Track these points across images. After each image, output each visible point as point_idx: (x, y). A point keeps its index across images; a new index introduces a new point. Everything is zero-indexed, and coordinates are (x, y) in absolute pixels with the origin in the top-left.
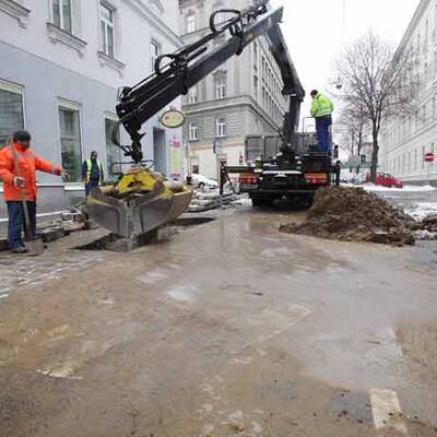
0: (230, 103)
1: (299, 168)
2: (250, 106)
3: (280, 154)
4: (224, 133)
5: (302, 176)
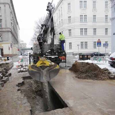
0: (4, 30)
1: (57, 55)
2: (11, 32)
3: (50, 51)
4: (2, 40)
5: (58, 57)
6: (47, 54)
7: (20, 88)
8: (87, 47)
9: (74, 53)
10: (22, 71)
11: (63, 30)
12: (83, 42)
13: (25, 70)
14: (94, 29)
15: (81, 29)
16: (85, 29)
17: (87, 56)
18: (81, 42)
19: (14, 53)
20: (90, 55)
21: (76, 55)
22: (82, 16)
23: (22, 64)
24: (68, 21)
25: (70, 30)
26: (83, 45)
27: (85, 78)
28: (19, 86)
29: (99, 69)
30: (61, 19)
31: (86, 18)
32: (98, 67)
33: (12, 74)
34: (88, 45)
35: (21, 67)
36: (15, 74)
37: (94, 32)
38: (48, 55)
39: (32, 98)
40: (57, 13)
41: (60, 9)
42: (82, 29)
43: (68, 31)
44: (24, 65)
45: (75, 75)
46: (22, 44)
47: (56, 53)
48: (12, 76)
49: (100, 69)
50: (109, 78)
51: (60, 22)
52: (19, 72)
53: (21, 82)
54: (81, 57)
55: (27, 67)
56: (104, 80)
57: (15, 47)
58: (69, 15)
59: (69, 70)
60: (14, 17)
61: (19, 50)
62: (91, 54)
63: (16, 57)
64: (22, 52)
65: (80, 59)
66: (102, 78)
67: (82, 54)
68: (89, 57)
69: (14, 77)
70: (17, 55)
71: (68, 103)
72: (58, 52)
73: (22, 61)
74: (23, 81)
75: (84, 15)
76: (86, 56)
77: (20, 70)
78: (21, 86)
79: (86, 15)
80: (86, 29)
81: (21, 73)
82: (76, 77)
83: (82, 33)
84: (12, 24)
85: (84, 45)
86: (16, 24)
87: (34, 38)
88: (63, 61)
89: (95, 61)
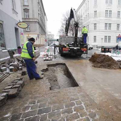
2: (38, 22)
4: (29, 30)
5: (80, 49)
6: (70, 45)
7: (44, 73)
8: (110, 41)
9: (98, 46)
10: (48, 60)
11: (88, 24)
12: (107, 36)
13: (50, 58)
14: (118, 24)
15: (105, 24)
16: (109, 24)
17: (109, 49)
18: (105, 36)
19: (41, 44)
20: (111, 49)
21: (99, 48)
22: (108, 11)
23: (47, 54)
24: (94, 15)
25: (95, 24)
26: (106, 39)
27: (100, 67)
28: (43, 72)
29: (112, 61)
30: (87, 13)
31: (111, 14)
32: (112, 59)
33: (38, 62)
34: (111, 39)
35: (46, 56)
36: (40, 62)
37: (117, 27)
38: (71, 47)
39: (53, 80)
40: (84, 7)
41: (87, 2)
42: (107, 24)
43: (94, 25)
44: (49, 54)
45: (92, 65)
46: (50, 35)
47: (78, 45)
48: (38, 63)
49: (114, 60)
50: (119, 68)
51: (86, 15)
52: (45, 61)
53: (45, 68)
54: (103, 49)
55: (52, 56)
56: (115, 69)
57: (42, 38)
58: (95, 9)
59: (89, 60)
60: (42, 7)
61: (46, 41)
62: (113, 48)
63: (44, 48)
64: (50, 43)
65: (102, 51)
66: (113, 68)
67: (104, 47)
68: (110, 50)
69: (40, 64)
70: (44, 45)
71: (80, 84)
72: (80, 44)
73: (48, 51)
74: (47, 67)
75: (109, 10)
76: (107, 50)
77: (46, 59)
78: (46, 71)
79: (111, 11)
80: (111, 24)
81: (46, 61)
82: (93, 66)
83: (107, 28)
84: (39, 14)
85: (108, 39)
86: (44, 15)
87: (61, 29)
88: (84, 52)
89: (114, 54)
